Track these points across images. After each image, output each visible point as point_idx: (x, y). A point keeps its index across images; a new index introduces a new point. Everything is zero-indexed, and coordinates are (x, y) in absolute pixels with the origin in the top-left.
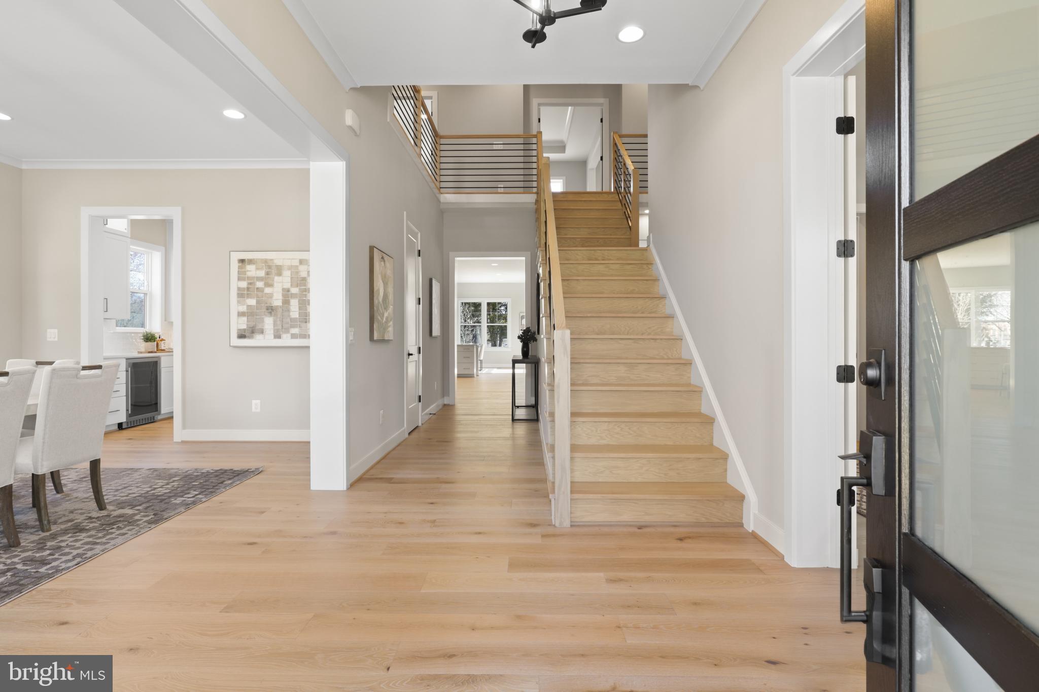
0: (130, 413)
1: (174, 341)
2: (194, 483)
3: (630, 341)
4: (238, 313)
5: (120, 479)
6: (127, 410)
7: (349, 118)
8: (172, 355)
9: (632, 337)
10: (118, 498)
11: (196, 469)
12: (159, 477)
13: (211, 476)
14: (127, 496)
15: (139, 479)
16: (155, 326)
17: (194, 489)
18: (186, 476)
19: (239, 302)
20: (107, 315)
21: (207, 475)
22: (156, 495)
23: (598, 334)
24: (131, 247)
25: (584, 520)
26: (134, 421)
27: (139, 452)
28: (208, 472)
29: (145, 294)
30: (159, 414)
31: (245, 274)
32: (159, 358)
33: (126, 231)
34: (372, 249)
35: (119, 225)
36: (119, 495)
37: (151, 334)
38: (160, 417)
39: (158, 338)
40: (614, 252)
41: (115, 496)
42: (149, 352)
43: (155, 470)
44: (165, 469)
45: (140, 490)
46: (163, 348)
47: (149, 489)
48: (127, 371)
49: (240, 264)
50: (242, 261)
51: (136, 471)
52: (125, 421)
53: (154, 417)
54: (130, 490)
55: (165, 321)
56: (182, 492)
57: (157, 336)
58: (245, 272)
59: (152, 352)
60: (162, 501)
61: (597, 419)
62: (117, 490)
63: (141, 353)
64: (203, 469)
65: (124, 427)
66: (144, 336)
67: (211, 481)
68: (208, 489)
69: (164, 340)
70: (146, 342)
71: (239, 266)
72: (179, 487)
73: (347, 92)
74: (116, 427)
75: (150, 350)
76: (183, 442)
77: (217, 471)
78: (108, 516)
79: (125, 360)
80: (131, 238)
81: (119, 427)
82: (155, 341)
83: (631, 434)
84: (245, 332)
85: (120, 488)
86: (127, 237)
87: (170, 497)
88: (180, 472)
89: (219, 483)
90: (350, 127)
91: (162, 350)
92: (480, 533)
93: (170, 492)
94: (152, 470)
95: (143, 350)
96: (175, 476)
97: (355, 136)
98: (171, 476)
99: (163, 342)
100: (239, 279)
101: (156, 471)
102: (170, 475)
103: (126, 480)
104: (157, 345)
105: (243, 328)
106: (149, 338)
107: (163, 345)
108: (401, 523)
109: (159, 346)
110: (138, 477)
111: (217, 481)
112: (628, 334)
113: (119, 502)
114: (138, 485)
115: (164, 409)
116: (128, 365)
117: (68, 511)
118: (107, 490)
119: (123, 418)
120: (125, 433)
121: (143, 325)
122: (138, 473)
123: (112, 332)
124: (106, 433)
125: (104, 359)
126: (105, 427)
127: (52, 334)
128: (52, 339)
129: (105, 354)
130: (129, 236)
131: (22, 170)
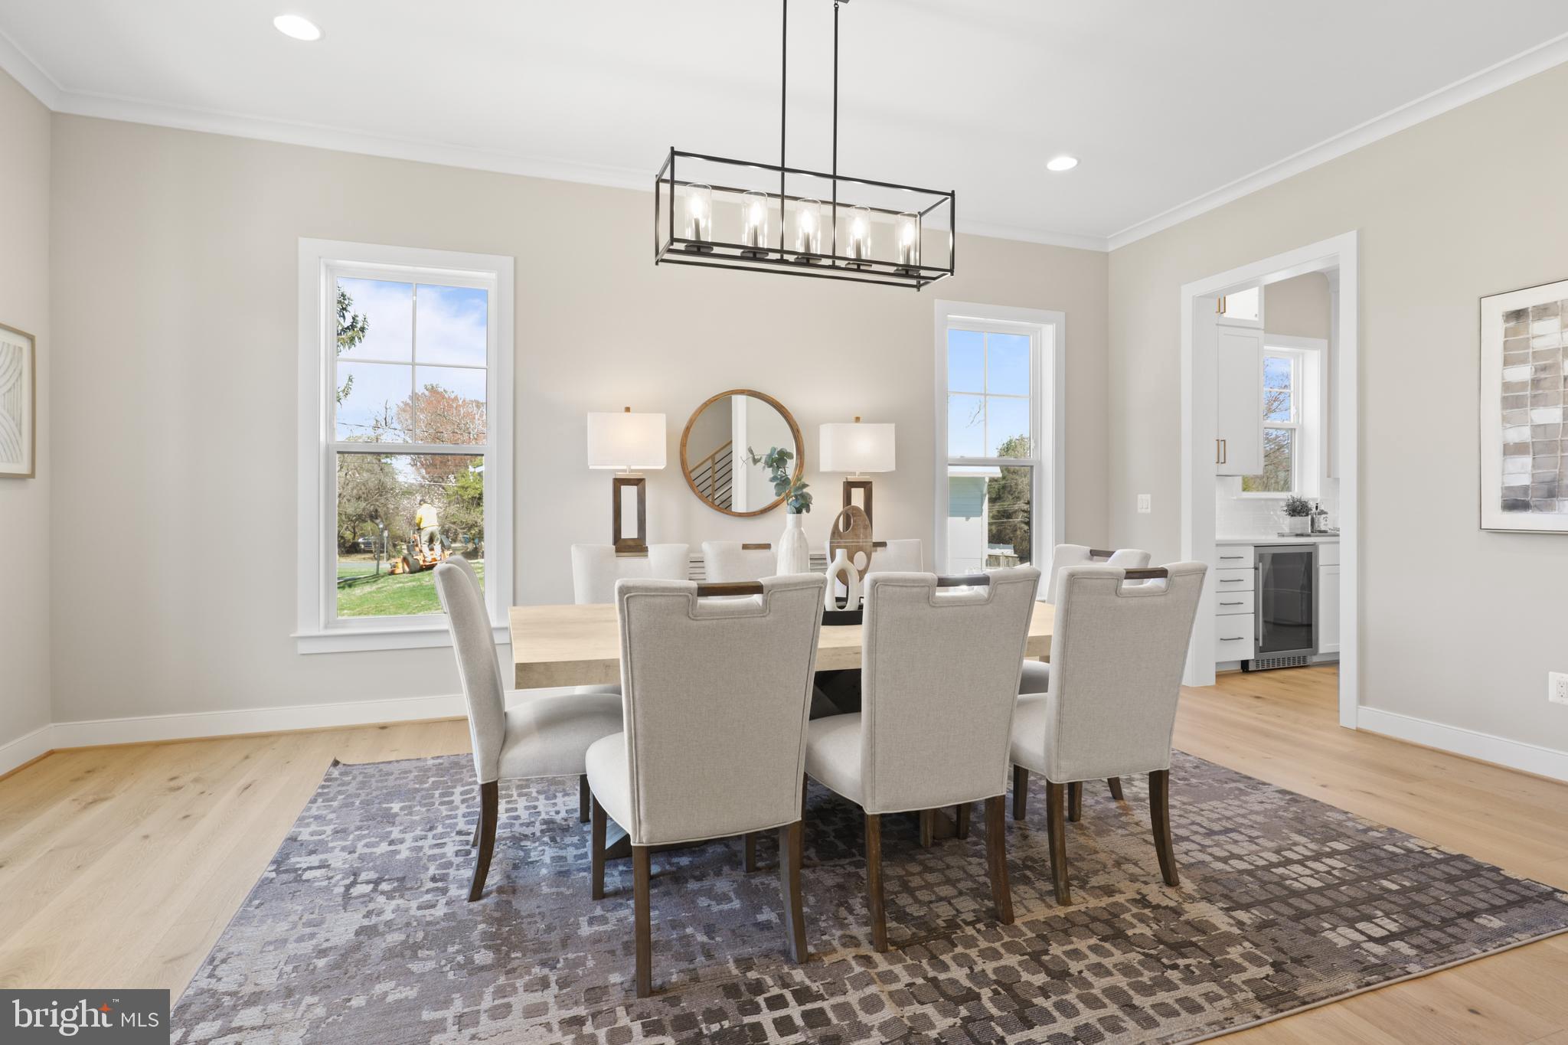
0: (1261, 644)
1: (1342, 516)
2: (1385, 883)
4: (1506, 446)
5: (1221, 798)
6: (1256, 639)
8: (1338, 543)
10: (1208, 858)
11: (1391, 831)
12: (1300, 824)
13: (1432, 872)
14: (1225, 860)
15: (1257, 813)
16: (1308, 486)
17: (1388, 906)
18: (1365, 847)
19: (1506, 419)
20: (1224, 469)
21: (1423, 865)
22: (1286, 888)
24: (1265, 347)
26: (1269, 661)
27: (1267, 735)
28: (1423, 851)
29: (1293, 430)
30: (1316, 653)
31: (1528, 347)
32: (1314, 545)
33: (1257, 319)
35: (1245, 306)
36: (1210, 850)
37: (1301, 502)
38: (1315, 659)
39: (1314, 510)
41: (1203, 848)
42: (1297, 535)
43: (1294, 798)
44: (1315, 801)
45: (1256, 853)
46: (1323, 528)
47: (1274, 858)
48: (1256, 568)
49: (1514, 324)
50: (1518, 315)
51: (1254, 788)
52: (1253, 658)
53: (1304, 657)
54: (1236, 842)
55: (1329, 476)
56: (1353, 904)
57: (1312, 505)
58: (1527, 340)
59: (1302, 535)
60: (1300, 916)
62: (1210, 833)
63: (1283, 535)
64: (1411, 837)
65: (1250, 670)
66: (1288, 506)
67: (1436, 893)
68: (1427, 925)
69: (1326, 513)
70: (1292, 516)
71: (1508, 329)
72: (1343, 882)
74: (1238, 667)
75: (1299, 532)
76: (1360, 733)
77: (1449, 859)
78: (1177, 912)
79: (1252, 549)
80: (1265, 330)
81: (1242, 668)
82: (1307, 515)
84: (1526, 495)
85: (1216, 827)
86: (1258, 329)
87: (1320, 911)
88: (1350, 824)
89: (1461, 915)
91: (1320, 532)
93: (1318, 891)
94: (1288, 797)
95: (1287, 530)
96: (1339, 836)
98: (1330, 832)
99: (1323, 516)
100: (1509, 362)
101: (1296, 801)
102: (1325, 825)
103: (1230, 808)
104: (1313, 521)
105: (1521, 485)
106: (1298, 509)
107: (1322, 522)
109: (1316, 524)
110: (1258, 807)
111: (1451, 903)
113: (1207, 872)
114: (1255, 833)
115: (1324, 646)
116: (1260, 558)
117: (1114, 856)
118: (1193, 823)
119: (1249, 654)
120: (1255, 683)
121: (1286, 486)
122: (1259, 796)
123: (1235, 498)
124: (1220, 676)
125: (1217, 545)
126: (1217, 664)
127: (1144, 503)
128: (1144, 511)
129: (1220, 536)
130: (1262, 326)
131: (1107, 254)
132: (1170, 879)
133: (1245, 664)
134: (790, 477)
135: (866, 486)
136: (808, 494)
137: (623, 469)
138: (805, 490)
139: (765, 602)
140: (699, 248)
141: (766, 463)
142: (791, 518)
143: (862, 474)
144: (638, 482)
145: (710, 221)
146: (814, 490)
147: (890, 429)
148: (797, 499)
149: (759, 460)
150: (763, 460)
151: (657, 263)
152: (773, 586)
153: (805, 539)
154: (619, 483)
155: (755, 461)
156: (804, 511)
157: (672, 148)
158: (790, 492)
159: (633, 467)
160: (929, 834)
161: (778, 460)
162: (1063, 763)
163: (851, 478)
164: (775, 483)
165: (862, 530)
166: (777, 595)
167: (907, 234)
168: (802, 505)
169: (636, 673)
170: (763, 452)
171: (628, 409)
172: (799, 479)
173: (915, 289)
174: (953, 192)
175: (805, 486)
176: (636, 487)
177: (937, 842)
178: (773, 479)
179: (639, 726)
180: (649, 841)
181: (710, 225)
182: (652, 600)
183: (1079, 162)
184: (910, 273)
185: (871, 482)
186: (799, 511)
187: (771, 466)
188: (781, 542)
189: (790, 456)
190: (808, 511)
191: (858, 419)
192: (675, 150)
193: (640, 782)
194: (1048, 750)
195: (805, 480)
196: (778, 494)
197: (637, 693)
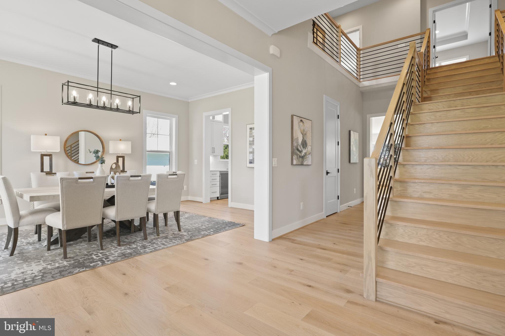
2: (216, 226)
3: (468, 167)
4: (250, 152)
6: (220, 192)
7: (273, 50)
9: (470, 164)
12: (208, 221)
13: (224, 224)
14: (191, 227)
17: (214, 228)
19: (250, 147)
20: (215, 154)
22: (199, 229)
23: (442, 162)
24: (224, 126)
25: (388, 299)
26: (224, 197)
31: (252, 134)
33: (222, 121)
34: (292, 116)
35: (219, 118)
40: (474, 99)
44: (214, 218)
47: (200, 226)
48: (220, 176)
49: (250, 130)
50: (251, 129)
51: (205, 217)
54: (195, 225)
58: (252, 133)
61: (416, 225)
65: (219, 199)
71: (250, 131)
72: (209, 227)
73: (271, 37)
76: (231, 208)
79: (219, 172)
80: (224, 123)
81: (217, 199)
83: (450, 242)
84: (252, 161)
87: (203, 230)
88: (217, 220)
90: (273, 55)
92: (310, 286)
93: (204, 228)
96: (214, 222)
97: (278, 58)
98: (212, 222)
100: (250, 137)
101: (211, 218)
105: (251, 159)
108: (275, 267)
110: (203, 220)
111: (224, 227)
112: (471, 162)
114: (200, 223)
119: (218, 196)
120: (218, 201)
123: (218, 161)
124: (211, 201)
125: (211, 171)
126: (211, 198)
127: (196, 162)
128: (196, 164)
129: (211, 169)
130: (223, 122)
131: (189, 102)
132: (180, 230)
133: (218, 198)
134: (100, 156)
135: (123, 157)
136: (104, 160)
137: (44, 151)
138: (103, 159)
139: (93, 180)
140: (75, 103)
141: (93, 153)
142: (100, 165)
143: (122, 154)
144: (50, 155)
145: (78, 95)
146: (106, 158)
147: (130, 143)
148: (101, 161)
149: (91, 152)
150: (92, 152)
151: (62, 104)
152: (95, 177)
153: (103, 170)
154: (42, 156)
155: (90, 152)
156: (103, 163)
157: (68, 81)
158: (99, 159)
159: (48, 151)
160: (133, 230)
161: (97, 152)
162: (158, 210)
163: (118, 155)
164: (95, 157)
165: (118, 168)
166: (96, 179)
167: (130, 103)
168: (103, 162)
169: (64, 195)
170: (92, 150)
171: (46, 135)
172: (102, 156)
173: (132, 114)
174: (140, 96)
175: (103, 158)
176: (49, 157)
177: (135, 232)
178: (95, 156)
179: (64, 206)
180: (66, 229)
181: (78, 96)
182: (68, 180)
183: (177, 84)
184: (131, 112)
185: (124, 156)
186: (102, 163)
187: (95, 153)
188: (97, 170)
189: (100, 151)
190: (104, 163)
191: (120, 140)
192: (69, 81)
193: (64, 217)
194: (155, 208)
195: (103, 156)
196: (96, 160)
197: (64, 199)
